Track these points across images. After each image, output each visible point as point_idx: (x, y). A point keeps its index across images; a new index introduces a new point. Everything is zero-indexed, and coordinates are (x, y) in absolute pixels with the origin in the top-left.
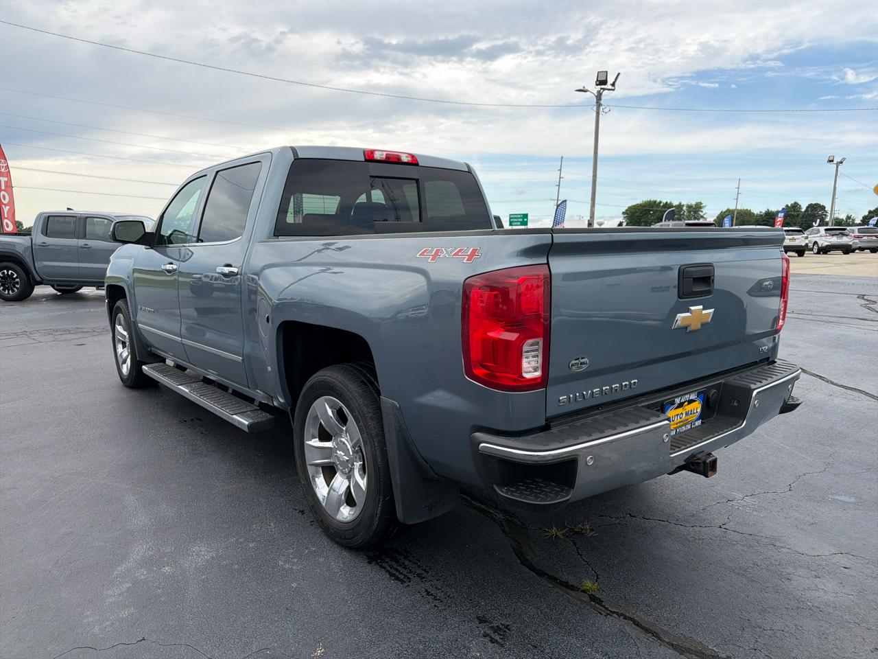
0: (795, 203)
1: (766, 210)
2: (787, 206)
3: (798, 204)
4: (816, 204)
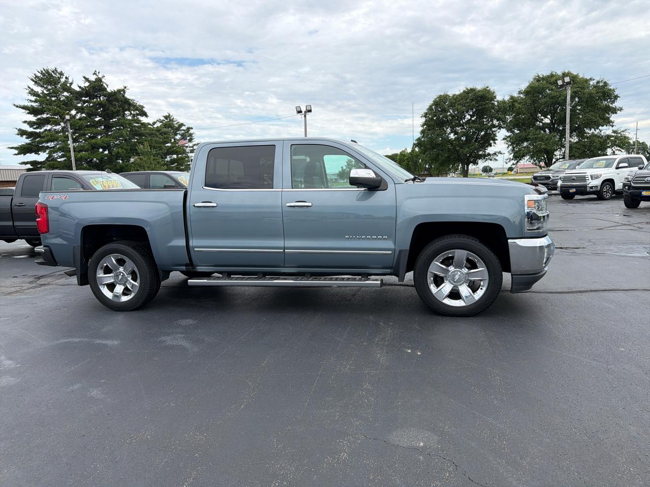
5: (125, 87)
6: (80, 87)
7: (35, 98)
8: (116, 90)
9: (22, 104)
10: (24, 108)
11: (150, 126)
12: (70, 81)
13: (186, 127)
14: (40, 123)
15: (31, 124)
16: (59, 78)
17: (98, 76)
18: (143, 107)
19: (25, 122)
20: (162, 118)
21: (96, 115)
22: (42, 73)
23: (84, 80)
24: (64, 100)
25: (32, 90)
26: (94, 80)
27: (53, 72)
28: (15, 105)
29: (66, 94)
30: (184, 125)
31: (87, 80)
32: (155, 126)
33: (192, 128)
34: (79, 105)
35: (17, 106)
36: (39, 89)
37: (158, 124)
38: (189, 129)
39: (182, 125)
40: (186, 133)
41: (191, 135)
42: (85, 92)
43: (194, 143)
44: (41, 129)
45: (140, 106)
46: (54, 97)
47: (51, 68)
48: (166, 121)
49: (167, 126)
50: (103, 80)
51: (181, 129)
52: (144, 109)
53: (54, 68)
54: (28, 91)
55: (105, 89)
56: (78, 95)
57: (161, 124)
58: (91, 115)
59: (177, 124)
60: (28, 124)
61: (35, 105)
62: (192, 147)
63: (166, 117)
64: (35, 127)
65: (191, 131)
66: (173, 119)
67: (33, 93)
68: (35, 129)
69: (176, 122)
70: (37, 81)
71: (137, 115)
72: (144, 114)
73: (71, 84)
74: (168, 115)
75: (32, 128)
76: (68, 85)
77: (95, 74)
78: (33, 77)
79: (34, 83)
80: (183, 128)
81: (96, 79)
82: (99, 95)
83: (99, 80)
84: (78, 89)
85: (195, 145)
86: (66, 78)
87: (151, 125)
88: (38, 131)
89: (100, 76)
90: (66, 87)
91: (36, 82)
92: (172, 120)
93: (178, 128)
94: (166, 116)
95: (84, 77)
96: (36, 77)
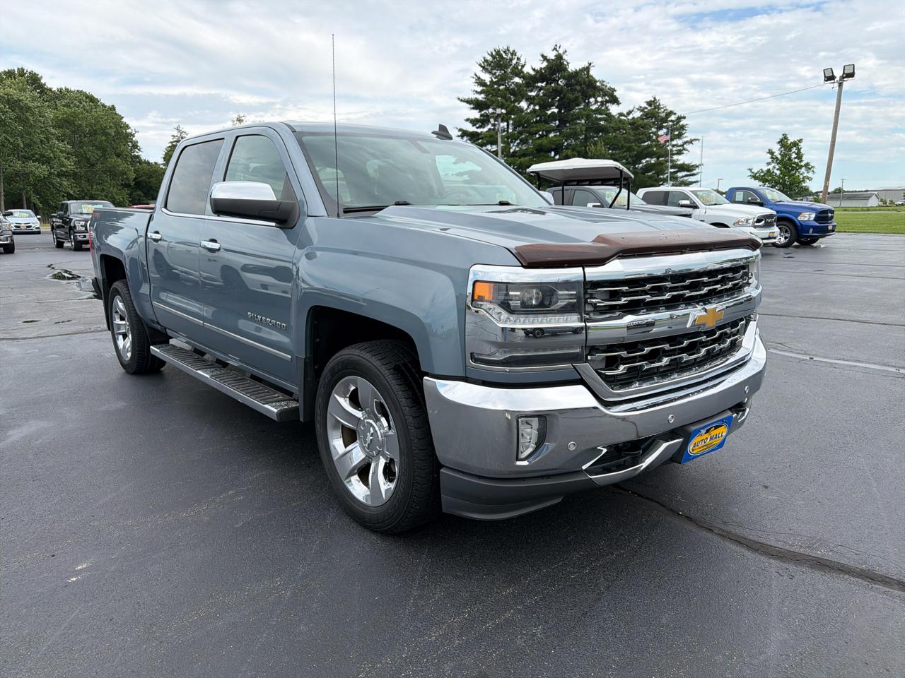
5: (590, 64)
6: (534, 70)
7: (482, 88)
8: (578, 70)
9: (466, 97)
10: (468, 102)
11: (623, 118)
12: (522, 62)
13: (677, 116)
14: (483, 121)
15: (474, 122)
16: (511, 60)
17: (558, 51)
18: (614, 90)
19: (467, 120)
20: (644, 105)
21: (550, 106)
22: (492, 56)
23: (542, 59)
24: (514, 89)
25: (479, 78)
26: (553, 58)
27: (505, 52)
28: (459, 99)
29: (517, 80)
30: (675, 114)
31: (545, 58)
32: (630, 117)
33: (684, 118)
34: (533, 94)
35: (462, 100)
36: (487, 78)
37: (637, 114)
38: (679, 119)
39: (671, 113)
40: (674, 125)
41: (683, 127)
42: (540, 76)
43: (685, 140)
44: (484, 127)
45: (610, 89)
46: (503, 85)
47: (502, 47)
48: (649, 108)
49: (648, 116)
50: (564, 57)
51: (670, 119)
52: (615, 93)
53: (506, 48)
54: (474, 80)
55: (566, 69)
56: (531, 81)
57: (641, 113)
58: (545, 106)
59: (663, 112)
60: (471, 122)
61: (481, 97)
62: (682, 146)
63: (649, 103)
64: (478, 126)
65: (683, 122)
66: (659, 105)
67: (480, 82)
68: (477, 128)
69: (663, 110)
70: (486, 66)
71: (607, 102)
72: (615, 101)
73: (523, 66)
74: (653, 99)
75: (475, 127)
76: (520, 67)
77: (555, 49)
78: (481, 60)
79: (482, 69)
80: (673, 118)
81: (555, 56)
82: (557, 79)
83: (559, 57)
84: (532, 73)
85: (685, 143)
86: (518, 59)
87: (625, 116)
88: (479, 131)
89: (561, 51)
90: (518, 72)
91: (484, 67)
92: (658, 107)
93: (665, 120)
94: (651, 101)
95: (543, 56)
96: (486, 61)
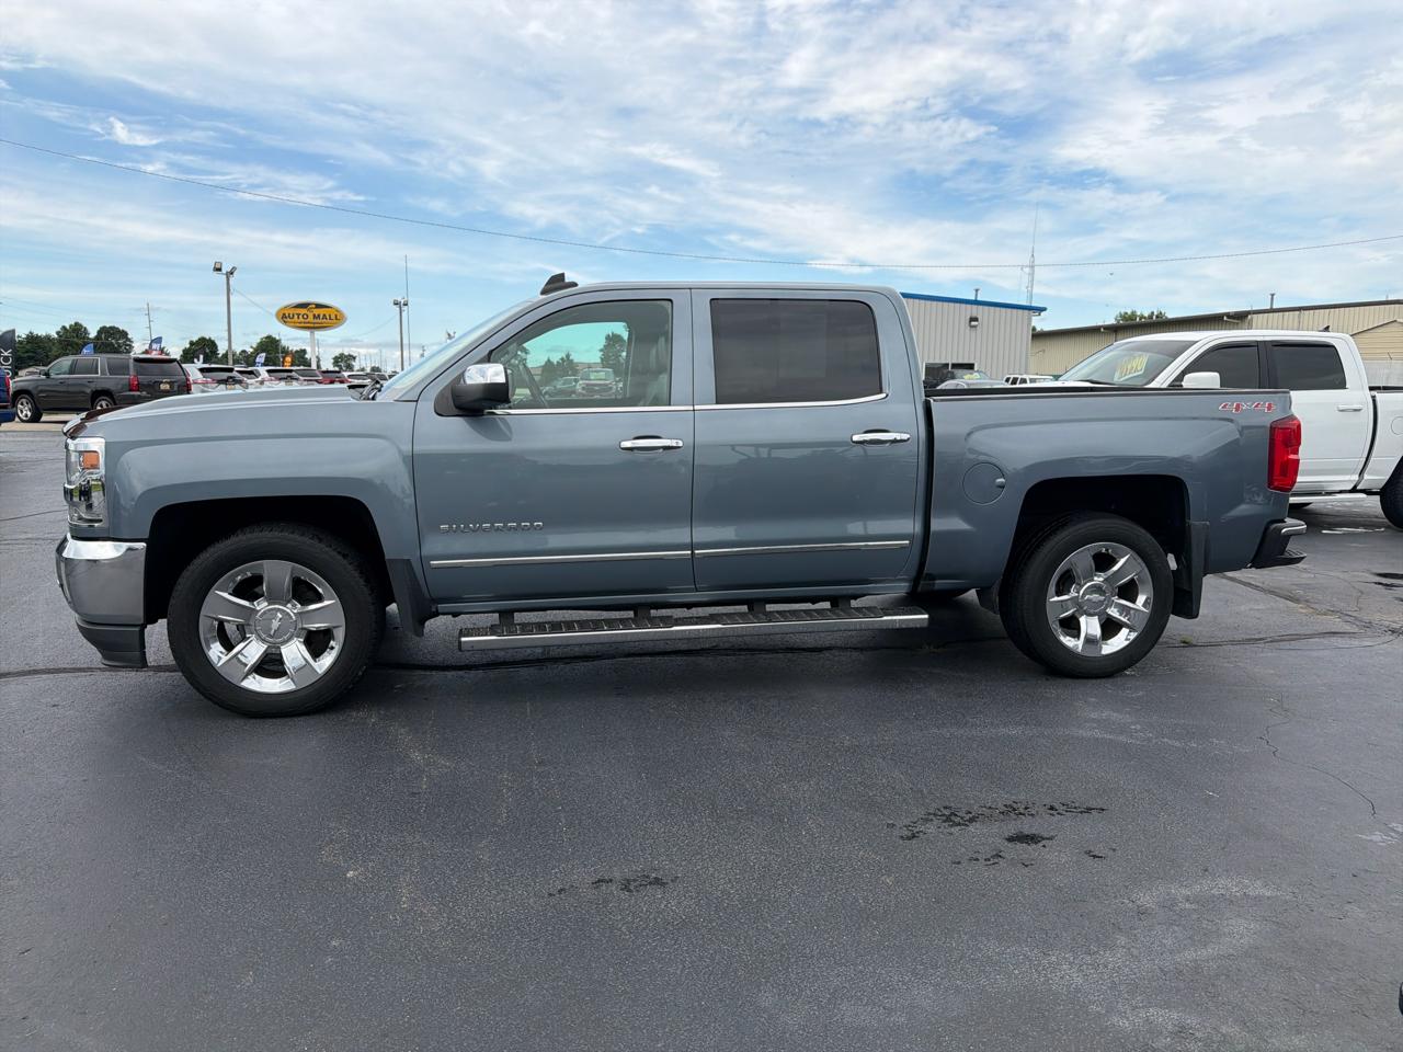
0: (76, 324)
1: (27, 333)
2: (64, 327)
3: (81, 326)
4: (112, 328)
